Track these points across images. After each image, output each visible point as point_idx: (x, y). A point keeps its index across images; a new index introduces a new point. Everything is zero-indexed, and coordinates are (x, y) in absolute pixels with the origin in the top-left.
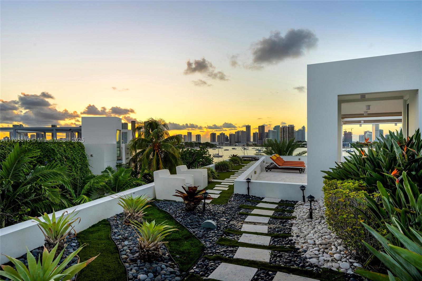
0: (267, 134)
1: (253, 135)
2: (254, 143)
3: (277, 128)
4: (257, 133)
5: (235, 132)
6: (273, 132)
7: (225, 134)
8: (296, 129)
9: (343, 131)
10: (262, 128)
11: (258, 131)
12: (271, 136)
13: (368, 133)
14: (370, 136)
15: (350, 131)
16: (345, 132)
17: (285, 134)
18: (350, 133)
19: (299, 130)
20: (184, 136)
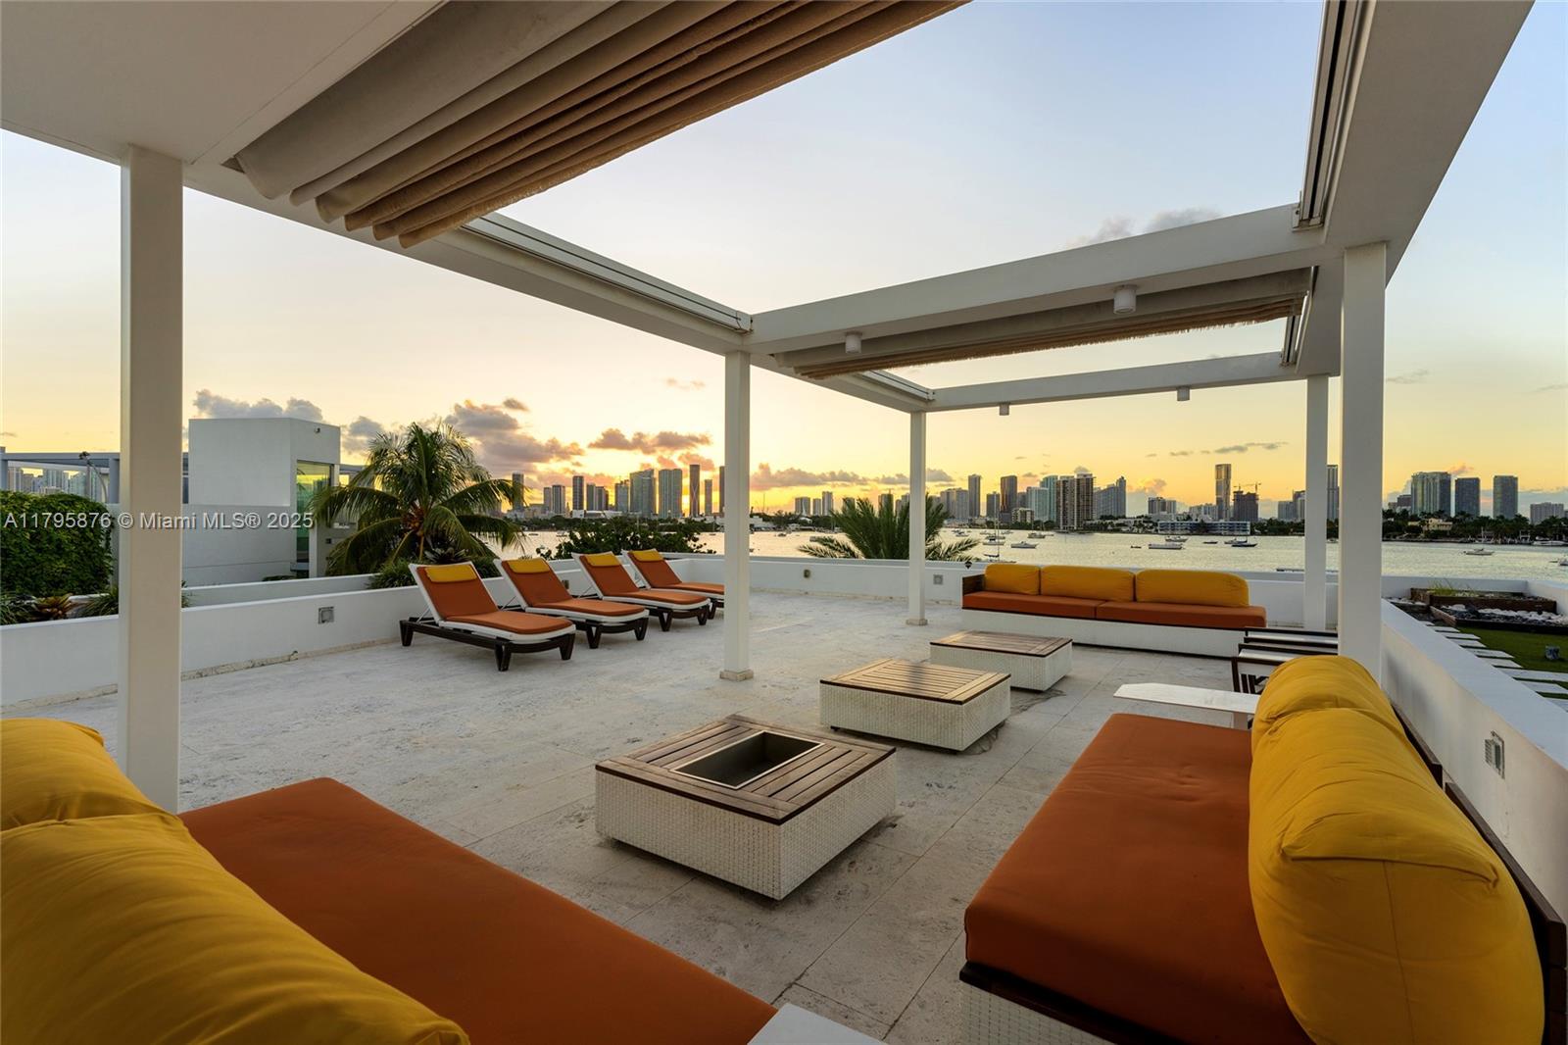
0: (1024, 499)
1: (985, 501)
2: (988, 519)
3: (1046, 482)
4: (998, 496)
5: (942, 493)
6: (1039, 492)
8: (1100, 485)
9: (1232, 490)
10: (1010, 482)
11: (999, 491)
12: (1034, 504)
15: (1253, 491)
16: (1238, 494)
17: (1068, 497)
18: (1253, 497)
19: (1110, 489)
20: (814, 500)
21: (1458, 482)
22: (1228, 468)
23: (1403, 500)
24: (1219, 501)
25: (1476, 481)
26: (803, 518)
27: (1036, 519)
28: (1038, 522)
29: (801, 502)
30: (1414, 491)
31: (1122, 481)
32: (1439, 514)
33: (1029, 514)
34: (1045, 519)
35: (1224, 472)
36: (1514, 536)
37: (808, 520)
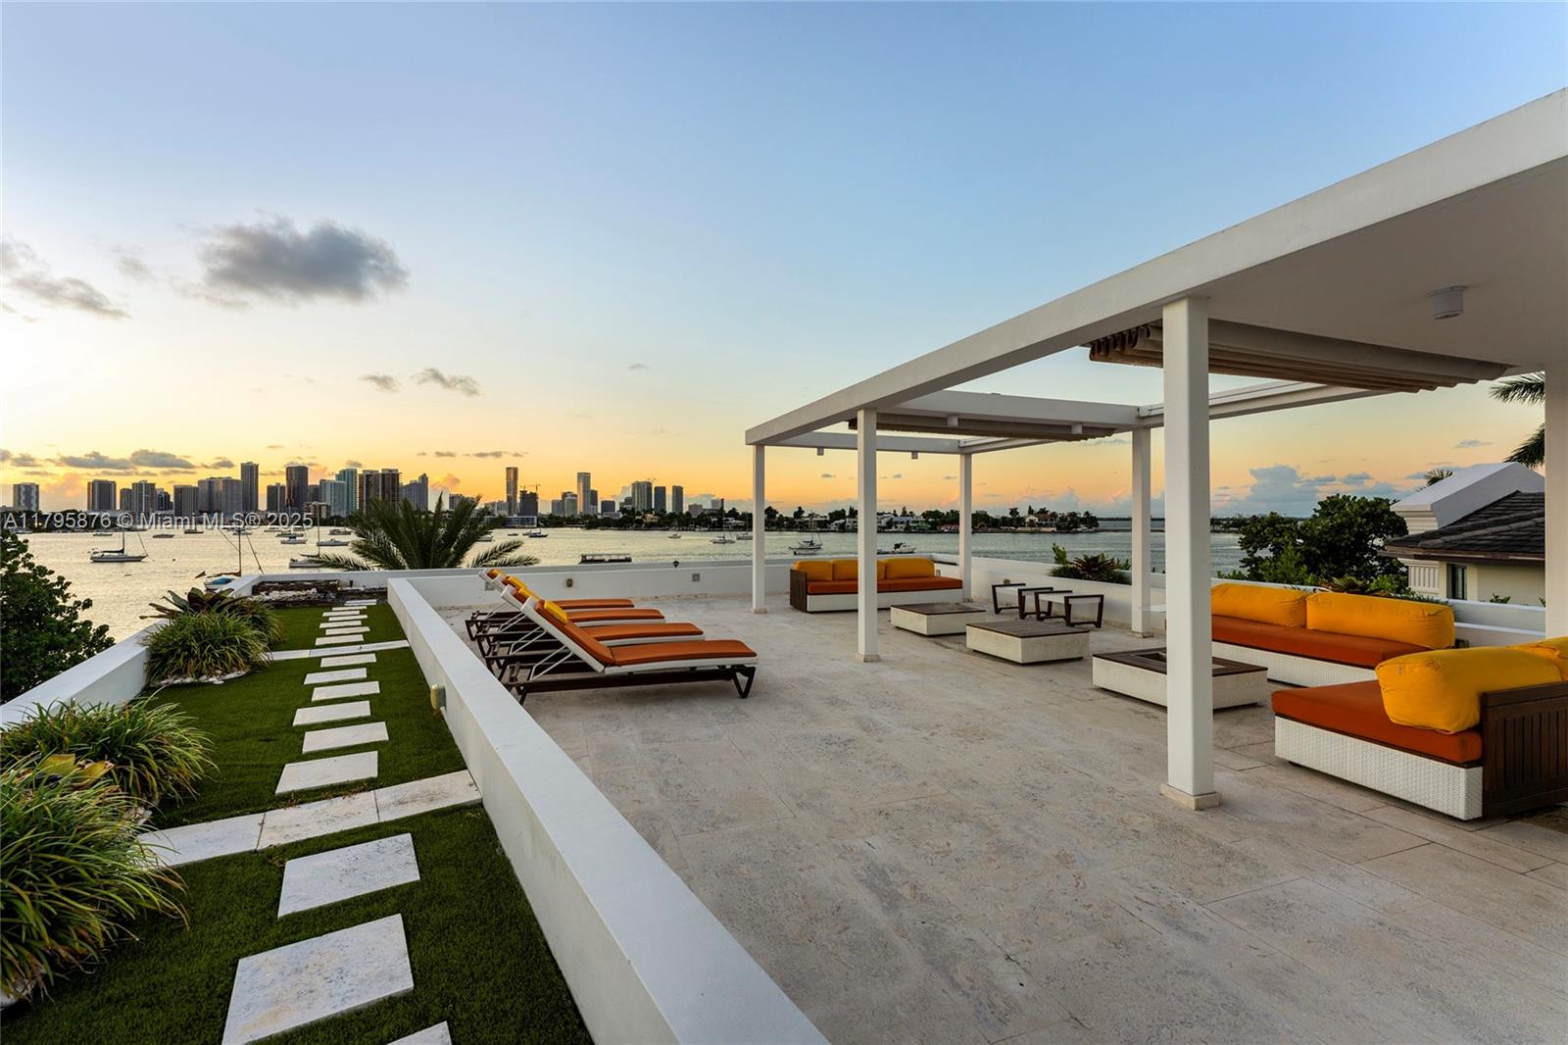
0: (317, 492)
1: (266, 492)
3: (347, 475)
4: (283, 488)
5: (200, 482)
6: (335, 485)
7: (157, 487)
8: (404, 481)
9: (519, 489)
10: (297, 473)
11: (283, 482)
12: (329, 498)
13: (570, 497)
14: (574, 502)
15: (534, 491)
16: (523, 493)
17: (372, 492)
18: (534, 496)
19: (413, 485)
21: (656, 488)
22: (516, 470)
23: (628, 501)
24: (509, 498)
25: (664, 488)
27: (333, 514)
28: (338, 517)
30: (633, 494)
31: (424, 478)
32: (650, 511)
33: (324, 508)
35: (513, 474)
36: (687, 525)
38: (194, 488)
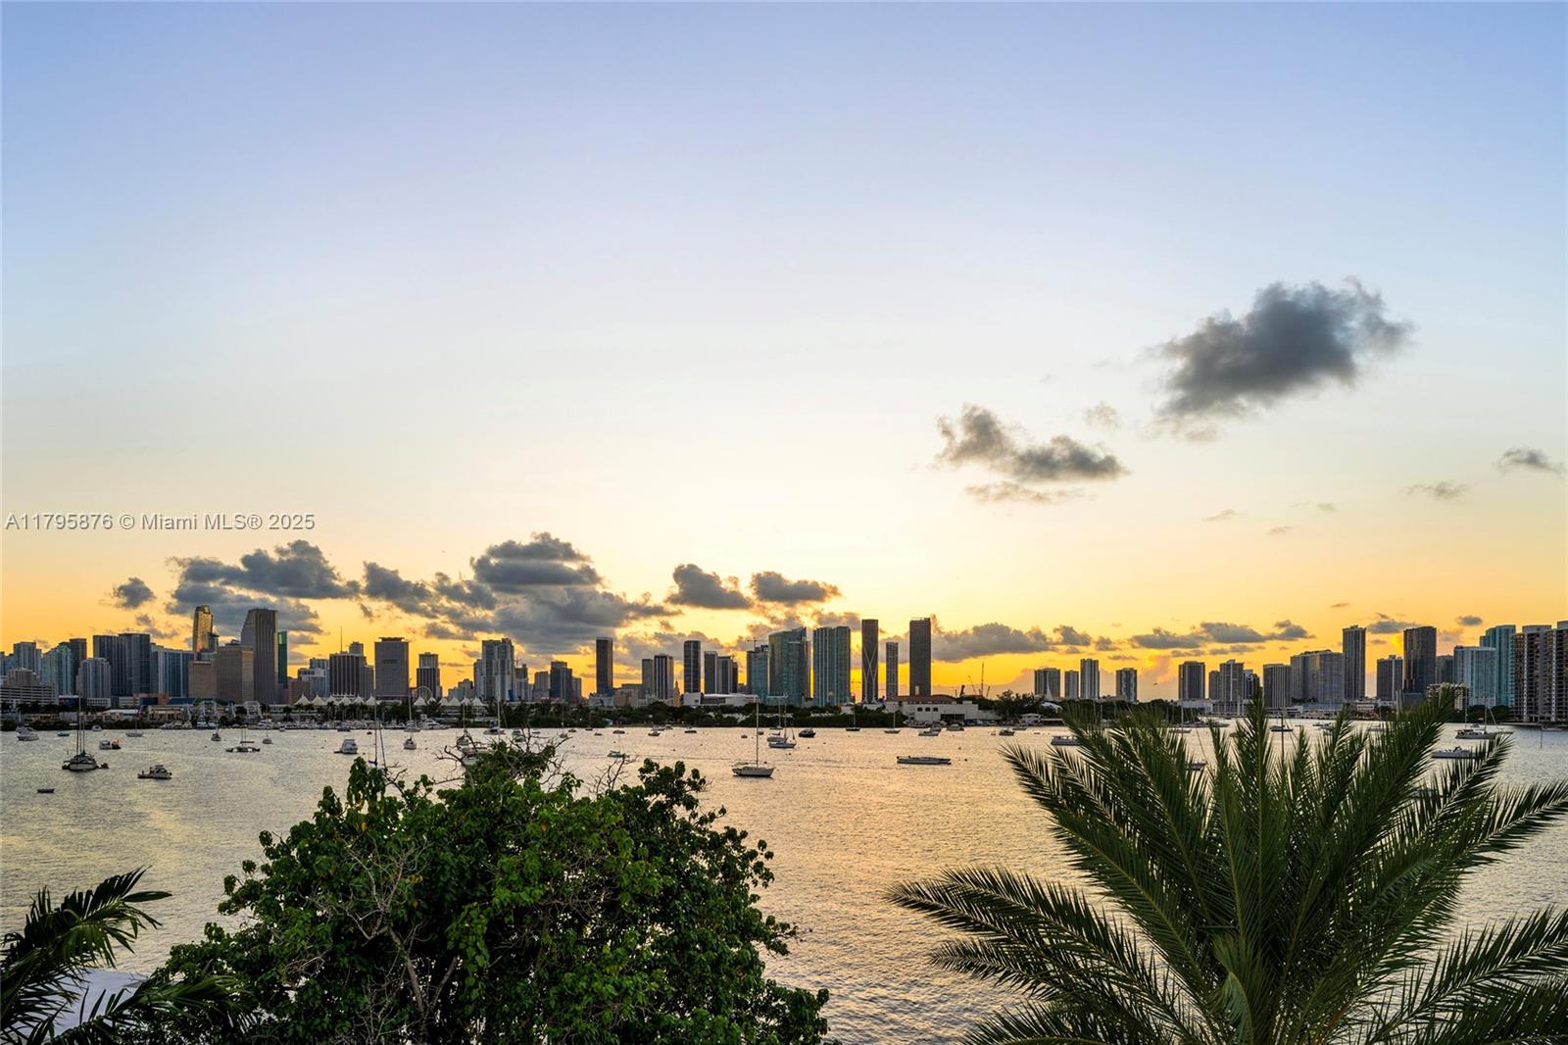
0: (1450, 663)
1: (1376, 669)
2: (1380, 703)
3: (1495, 636)
4: (1399, 662)
5: (1293, 659)
6: (1476, 654)
7: (1245, 668)
10: (1421, 639)
11: (1400, 654)
12: (1468, 676)
17: (1539, 663)
20: (1067, 674)
26: (1046, 704)
27: (1473, 702)
28: (1481, 708)
29: (1046, 678)
33: (1459, 693)
34: (1490, 703)
37: (1056, 707)
38: (1286, 667)
